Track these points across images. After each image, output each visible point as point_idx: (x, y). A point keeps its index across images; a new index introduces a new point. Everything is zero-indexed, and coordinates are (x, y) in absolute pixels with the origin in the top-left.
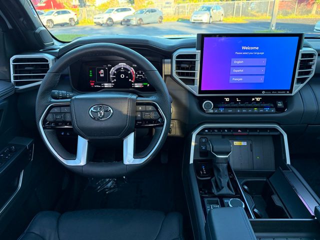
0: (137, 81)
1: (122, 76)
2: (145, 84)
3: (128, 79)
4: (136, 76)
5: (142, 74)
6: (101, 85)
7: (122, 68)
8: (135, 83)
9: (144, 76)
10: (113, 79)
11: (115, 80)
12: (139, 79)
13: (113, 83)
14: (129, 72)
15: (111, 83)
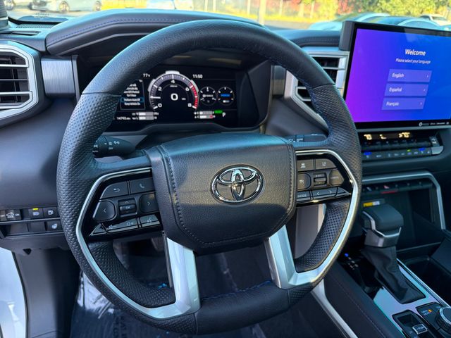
0: (203, 107)
1: (174, 97)
2: (217, 112)
3: (186, 102)
4: (201, 96)
5: (210, 92)
6: (131, 116)
7: (173, 82)
8: (199, 110)
9: (215, 97)
10: (156, 102)
11: (160, 105)
12: (205, 102)
13: (156, 110)
14: (187, 89)
15: (151, 110)
